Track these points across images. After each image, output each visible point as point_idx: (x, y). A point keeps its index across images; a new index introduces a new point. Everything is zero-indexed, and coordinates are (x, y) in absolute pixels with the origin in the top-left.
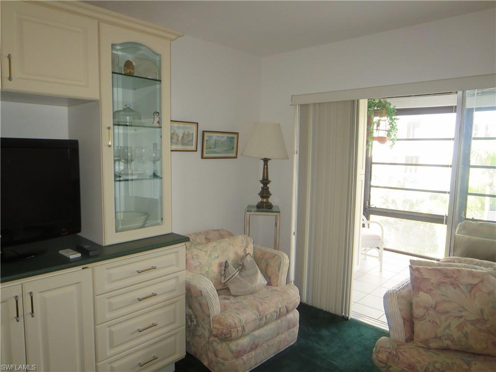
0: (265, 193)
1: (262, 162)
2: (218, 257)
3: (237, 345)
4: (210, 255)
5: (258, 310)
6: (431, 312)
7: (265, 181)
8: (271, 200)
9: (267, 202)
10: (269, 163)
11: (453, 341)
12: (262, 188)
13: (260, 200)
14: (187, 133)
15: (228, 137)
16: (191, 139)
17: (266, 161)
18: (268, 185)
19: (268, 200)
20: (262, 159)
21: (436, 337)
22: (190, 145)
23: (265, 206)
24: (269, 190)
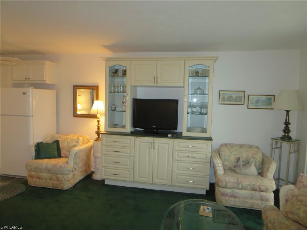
0: (287, 130)
1: (286, 112)
2: (236, 154)
3: (223, 190)
4: (231, 152)
5: (237, 179)
6: (294, 198)
7: (287, 123)
8: (290, 134)
9: (288, 136)
10: (290, 113)
11: (299, 217)
12: (285, 127)
13: (283, 134)
14: (238, 96)
15: (267, 98)
16: (240, 99)
17: (288, 112)
18: (289, 126)
19: (288, 134)
20: (285, 110)
21: (291, 212)
22: (240, 102)
23: (286, 137)
24: (290, 129)
